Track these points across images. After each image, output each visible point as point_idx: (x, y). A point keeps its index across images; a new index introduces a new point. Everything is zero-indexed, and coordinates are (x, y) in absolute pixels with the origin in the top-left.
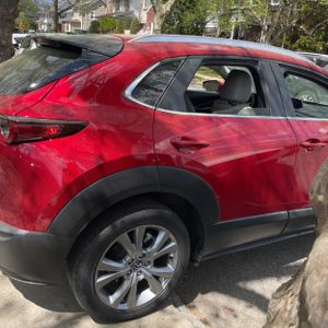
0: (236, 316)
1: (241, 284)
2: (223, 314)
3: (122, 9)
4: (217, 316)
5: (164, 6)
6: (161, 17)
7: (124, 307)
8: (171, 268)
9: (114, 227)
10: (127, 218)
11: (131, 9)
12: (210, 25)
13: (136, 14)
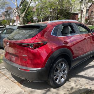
0: (80, 81)
1: (77, 75)
2: (77, 81)
3: (8, 17)
4: (76, 82)
5: (22, 15)
6: (22, 18)
7: (59, 83)
8: (66, 72)
9: (56, 64)
10: (58, 61)
11: (10, 17)
12: (35, 18)
13: (12, 18)
